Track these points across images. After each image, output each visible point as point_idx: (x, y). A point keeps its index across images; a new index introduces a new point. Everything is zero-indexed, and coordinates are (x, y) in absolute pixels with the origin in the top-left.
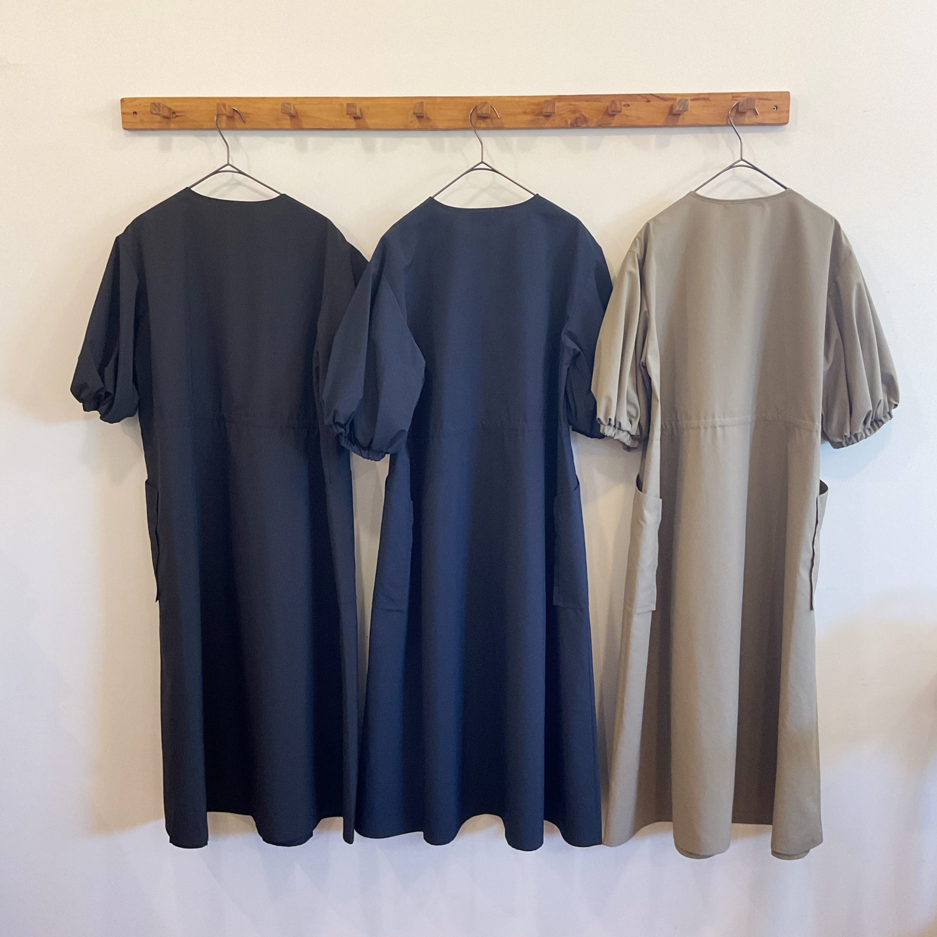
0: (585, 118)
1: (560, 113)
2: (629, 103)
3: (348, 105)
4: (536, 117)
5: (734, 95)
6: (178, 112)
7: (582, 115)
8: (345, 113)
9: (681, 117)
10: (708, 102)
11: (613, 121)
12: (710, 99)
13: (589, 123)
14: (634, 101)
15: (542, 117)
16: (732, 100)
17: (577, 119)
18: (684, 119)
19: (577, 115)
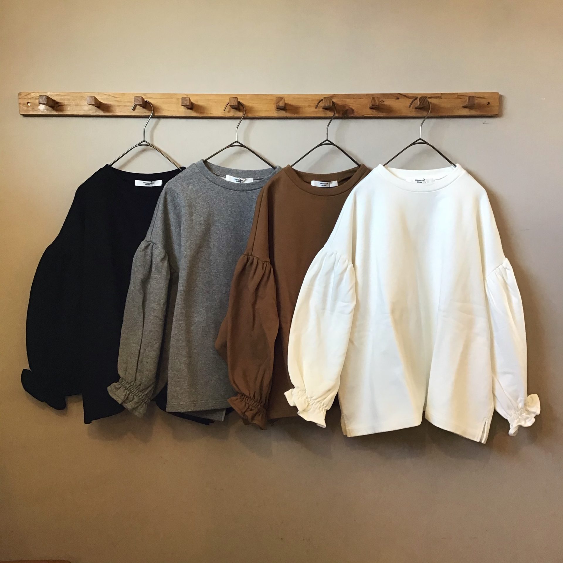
0: (353, 110)
3: (182, 99)
5: (459, 95)
7: (351, 108)
8: (181, 104)
10: (441, 99)
12: (442, 97)
13: (355, 114)
14: (387, 98)
16: (458, 98)
19: (347, 108)
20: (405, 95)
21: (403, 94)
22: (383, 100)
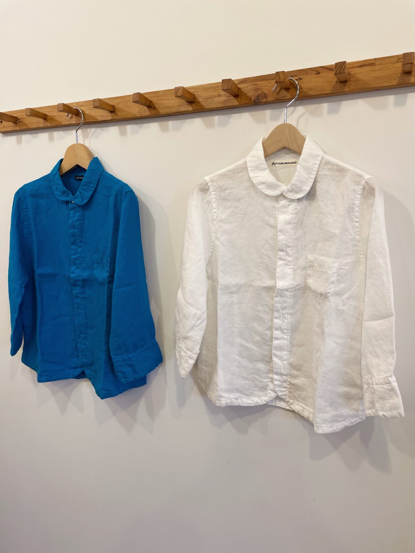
0: (265, 94)
1: (246, 92)
2: (301, 77)
4: (229, 98)
5: (399, 58)
6: (20, 119)
7: (263, 92)
9: (348, 83)
10: (375, 66)
11: (288, 95)
12: (377, 63)
13: (268, 98)
14: (307, 75)
15: (232, 97)
16: (398, 62)
17: (258, 96)
18: (351, 85)
19: (259, 92)
20: (327, 67)
21: (326, 67)
22: (301, 78)
